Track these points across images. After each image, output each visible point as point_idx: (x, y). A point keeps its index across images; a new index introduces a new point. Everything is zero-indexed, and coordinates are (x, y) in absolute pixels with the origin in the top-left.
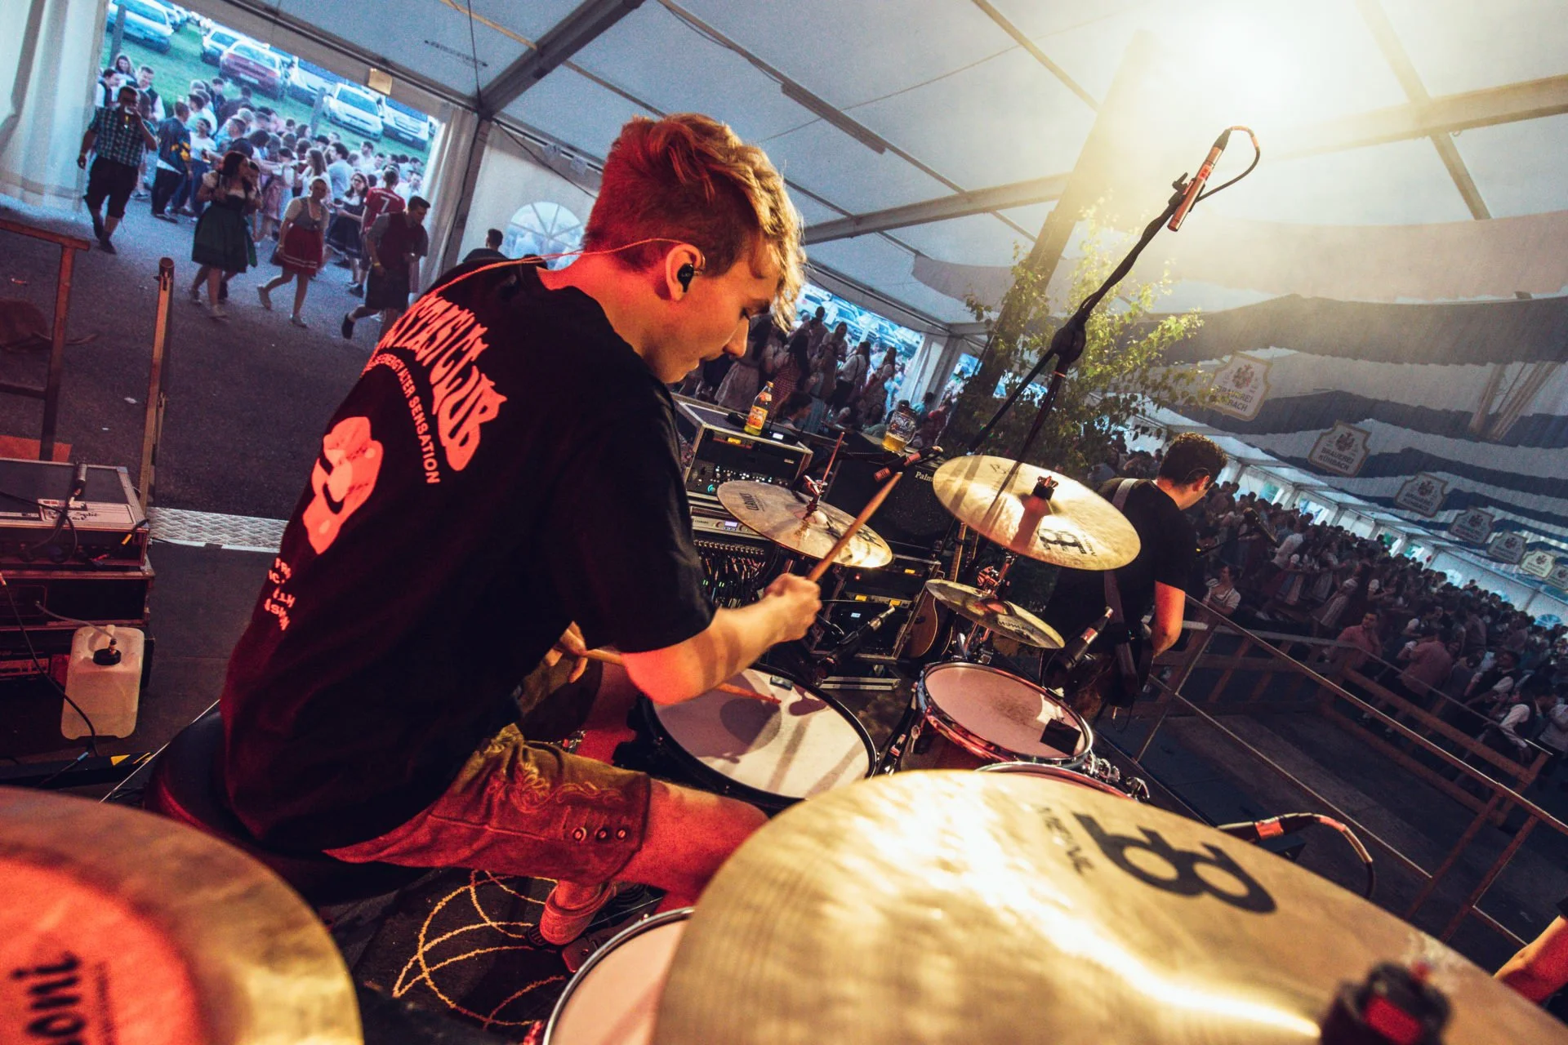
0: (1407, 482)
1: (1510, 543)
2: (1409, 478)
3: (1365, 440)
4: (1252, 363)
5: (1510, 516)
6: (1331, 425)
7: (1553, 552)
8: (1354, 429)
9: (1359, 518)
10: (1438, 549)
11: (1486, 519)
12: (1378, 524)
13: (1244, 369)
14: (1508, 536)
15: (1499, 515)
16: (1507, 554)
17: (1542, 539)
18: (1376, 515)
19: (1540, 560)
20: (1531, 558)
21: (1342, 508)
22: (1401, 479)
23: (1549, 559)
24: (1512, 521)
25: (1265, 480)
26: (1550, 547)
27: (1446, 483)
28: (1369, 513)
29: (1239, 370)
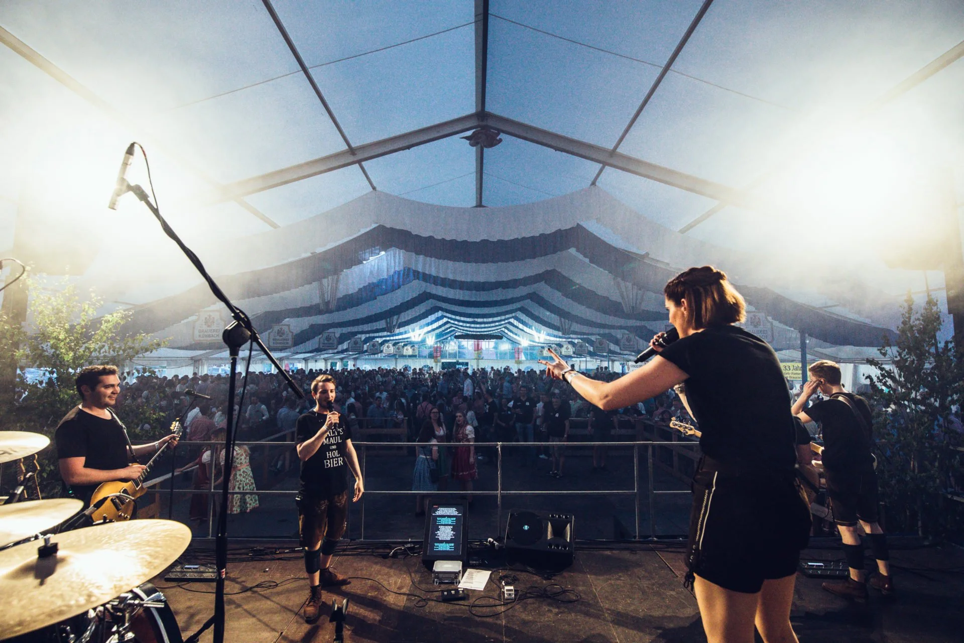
0: (320, 338)
1: (374, 345)
2: (320, 336)
3: (289, 329)
4: (211, 314)
5: (368, 335)
6: (271, 328)
7: (390, 342)
8: (283, 325)
9: (316, 361)
10: (355, 359)
11: (359, 340)
12: (326, 360)
13: (208, 318)
14: (372, 343)
15: (363, 337)
16: (376, 350)
17: (384, 339)
18: (322, 357)
19: (388, 347)
20: (384, 348)
21: (306, 360)
22: (317, 339)
23: (391, 345)
24: (369, 337)
25: (261, 363)
26: (389, 341)
27: (334, 333)
28: (318, 357)
29: (206, 318)
